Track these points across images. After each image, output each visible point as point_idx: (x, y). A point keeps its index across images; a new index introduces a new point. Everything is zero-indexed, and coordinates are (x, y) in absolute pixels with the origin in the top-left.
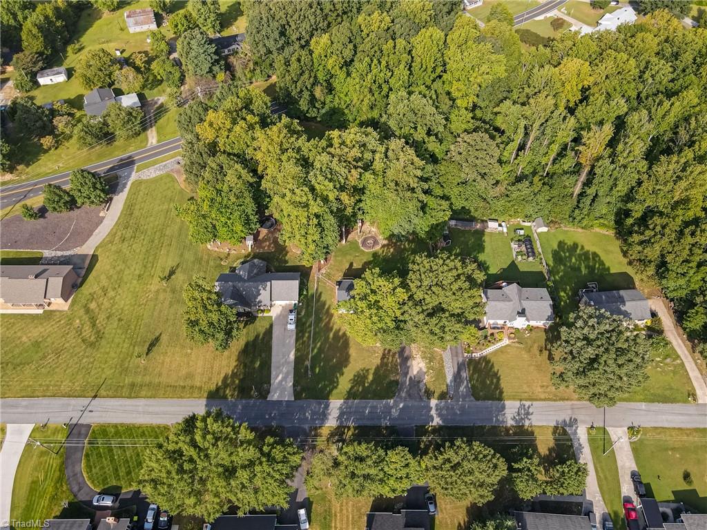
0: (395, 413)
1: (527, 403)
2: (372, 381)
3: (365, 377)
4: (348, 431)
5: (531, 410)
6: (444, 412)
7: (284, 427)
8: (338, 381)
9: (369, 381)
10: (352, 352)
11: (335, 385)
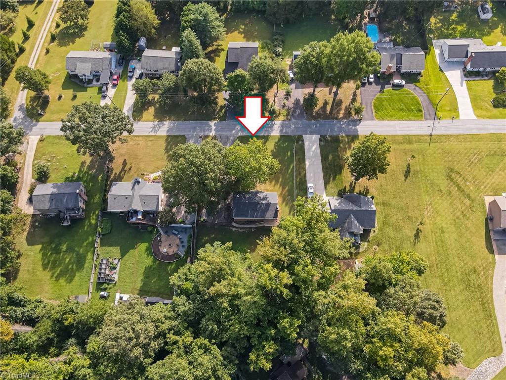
5: (151, 129)
6: (207, 128)
7: (307, 120)
11: (276, 144)
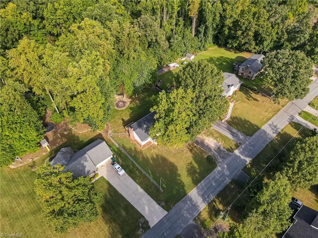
0: (227, 173)
1: (270, 122)
2: (199, 167)
3: (193, 167)
4: (216, 203)
5: (275, 124)
6: (246, 153)
7: (179, 235)
8: (181, 181)
9: (198, 168)
10: (172, 159)
